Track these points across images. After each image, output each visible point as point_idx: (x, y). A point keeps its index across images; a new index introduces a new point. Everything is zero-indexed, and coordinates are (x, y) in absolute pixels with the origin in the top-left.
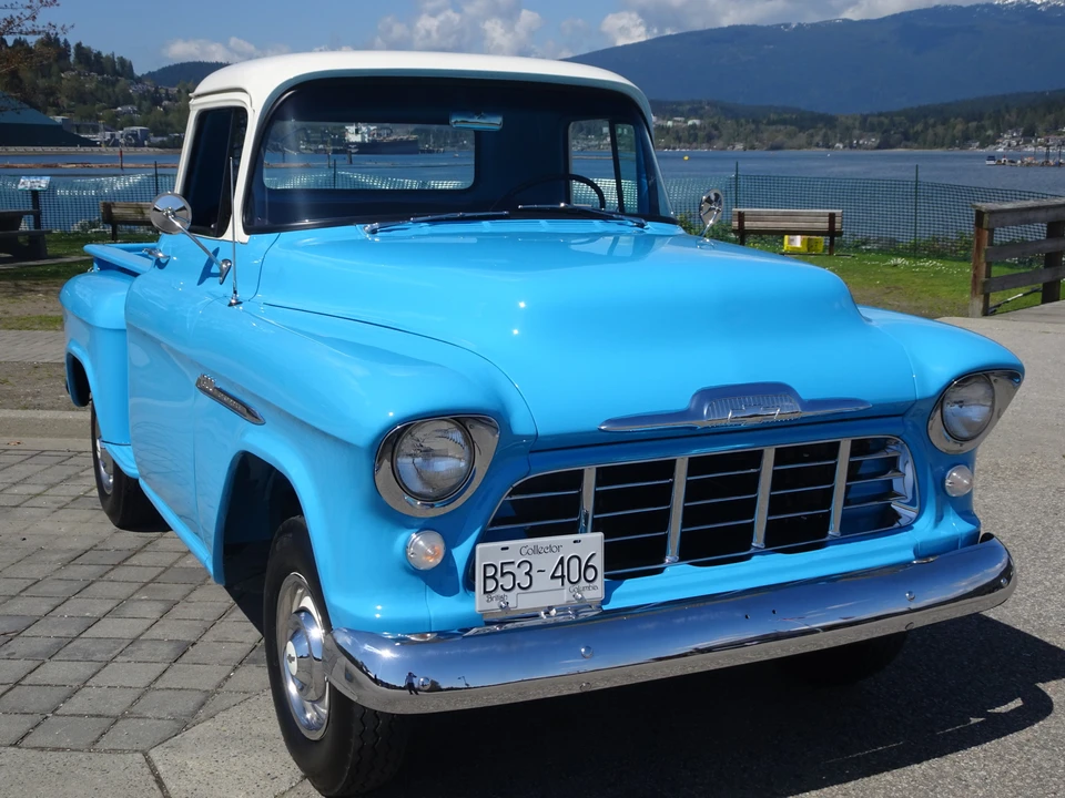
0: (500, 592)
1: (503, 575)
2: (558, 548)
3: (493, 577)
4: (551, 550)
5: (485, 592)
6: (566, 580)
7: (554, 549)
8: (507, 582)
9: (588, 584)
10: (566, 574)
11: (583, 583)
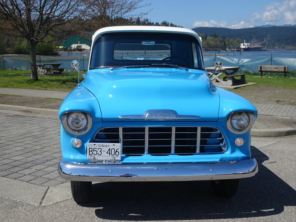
0: (93, 155)
1: (94, 151)
2: (109, 146)
3: (91, 151)
4: (107, 146)
5: (89, 154)
6: (110, 154)
7: (108, 146)
8: (95, 153)
9: (116, 156)
10: (110, 152)
11: (115, 155)
